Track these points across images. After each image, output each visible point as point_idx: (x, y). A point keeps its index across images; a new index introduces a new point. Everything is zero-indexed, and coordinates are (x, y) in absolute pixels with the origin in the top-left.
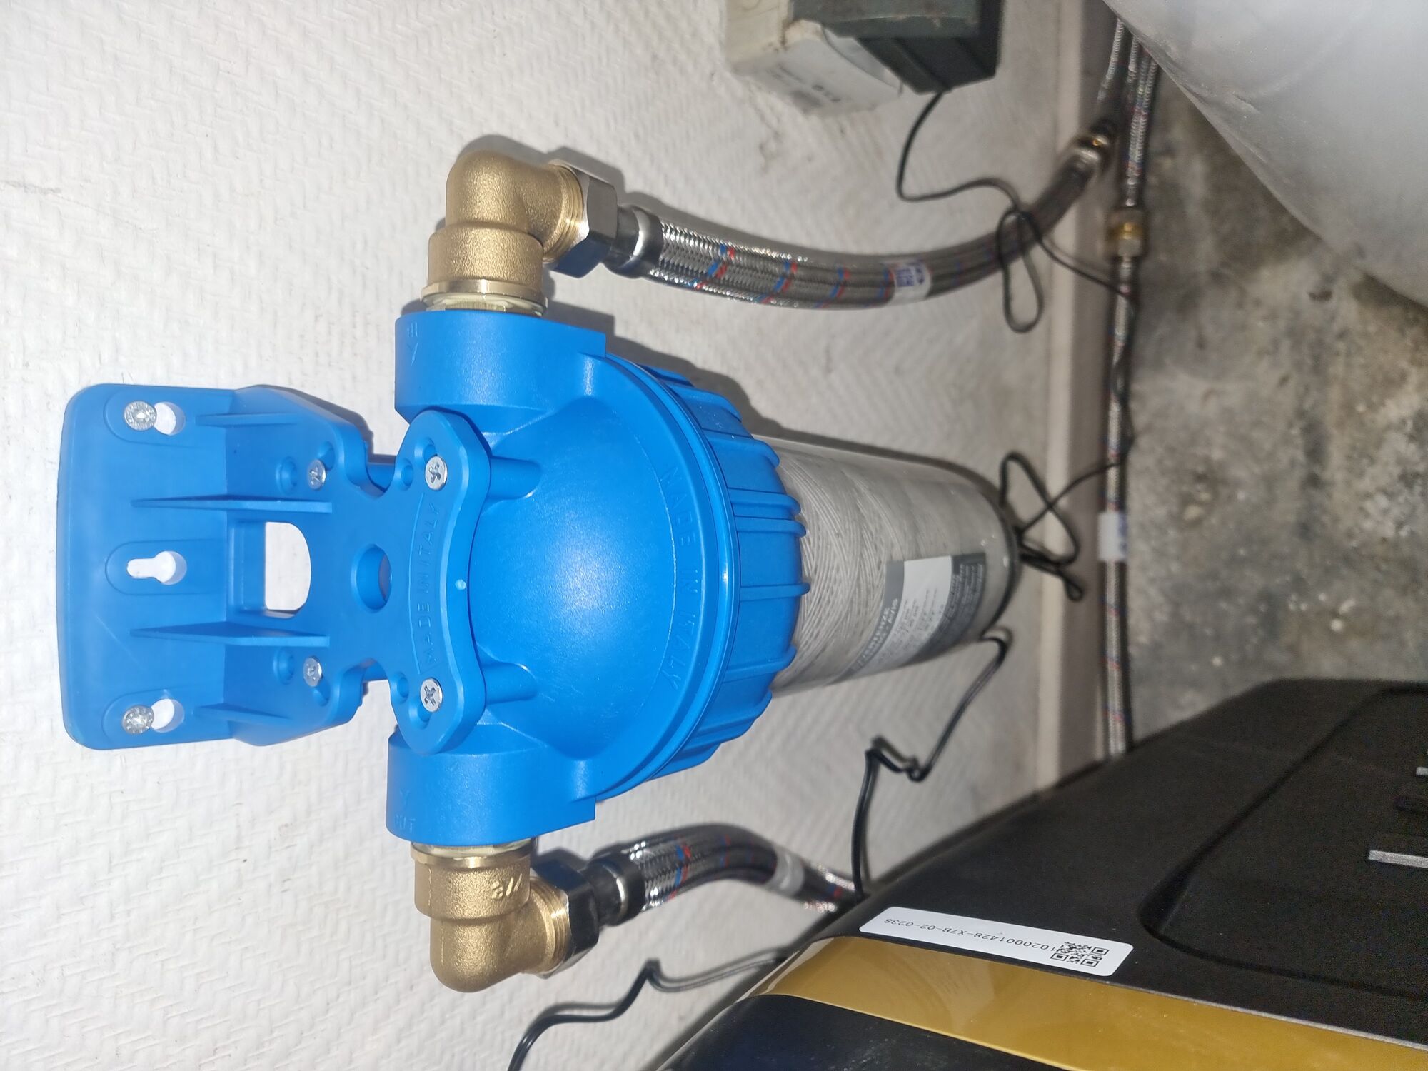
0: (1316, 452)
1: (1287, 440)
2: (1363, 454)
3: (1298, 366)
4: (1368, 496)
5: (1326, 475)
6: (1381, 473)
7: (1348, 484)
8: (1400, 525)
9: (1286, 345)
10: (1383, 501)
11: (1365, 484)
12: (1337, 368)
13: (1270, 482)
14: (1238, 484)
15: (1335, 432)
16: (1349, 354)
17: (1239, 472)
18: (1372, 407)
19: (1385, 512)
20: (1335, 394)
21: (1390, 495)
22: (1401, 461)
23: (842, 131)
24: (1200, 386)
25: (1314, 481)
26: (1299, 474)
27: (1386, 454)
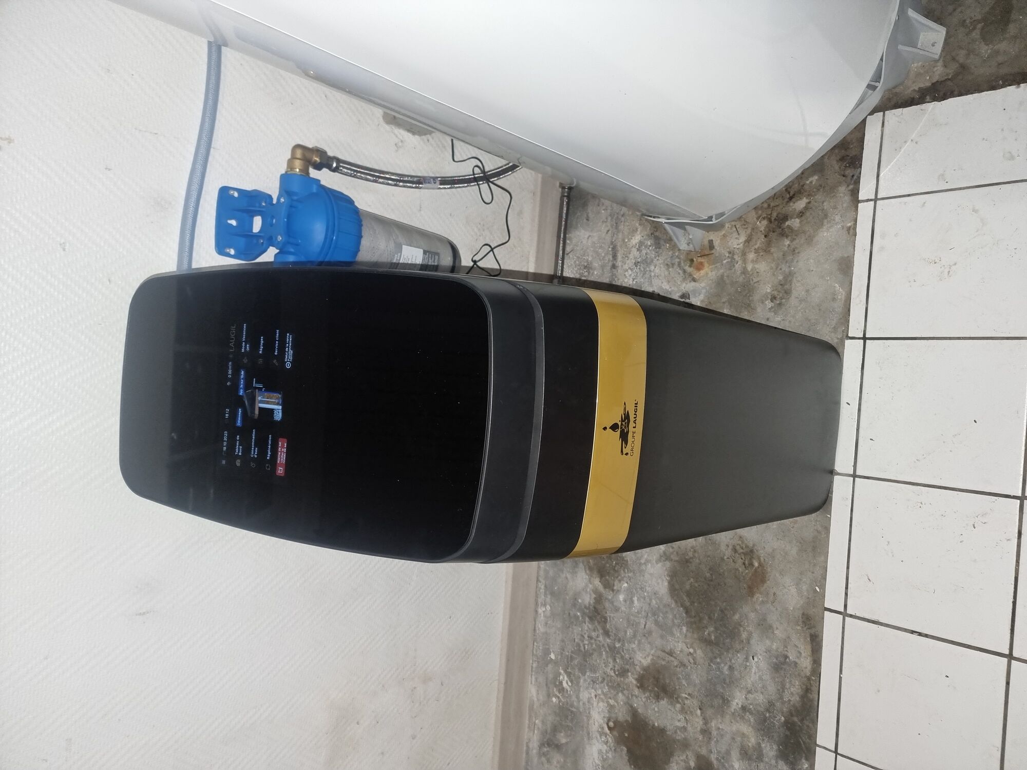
0: (615, 257)
1: (607, 254)
2: (626, 256)
3: (612, 226)
4: (627, 270)
5: (617, 264)
6: (630, 263)
7: (622, 266)
8: (633, 280)
9: (609, 218)
10: (630, 272)
11: (626, 267)
12: (621, 227)
13: (603, 267)
14: (595, 269)
15: (619, 248)
16: (624, 222)
17: (595, 265)
18: (629, 240)
19: (630, 275)
20: (620, 236)
21: (632, 270)
22: (635, 258)
23: (428, 140)
24: (587, 234)
25: (614, 266)
26: (610, 264)
27: (631, 256)
